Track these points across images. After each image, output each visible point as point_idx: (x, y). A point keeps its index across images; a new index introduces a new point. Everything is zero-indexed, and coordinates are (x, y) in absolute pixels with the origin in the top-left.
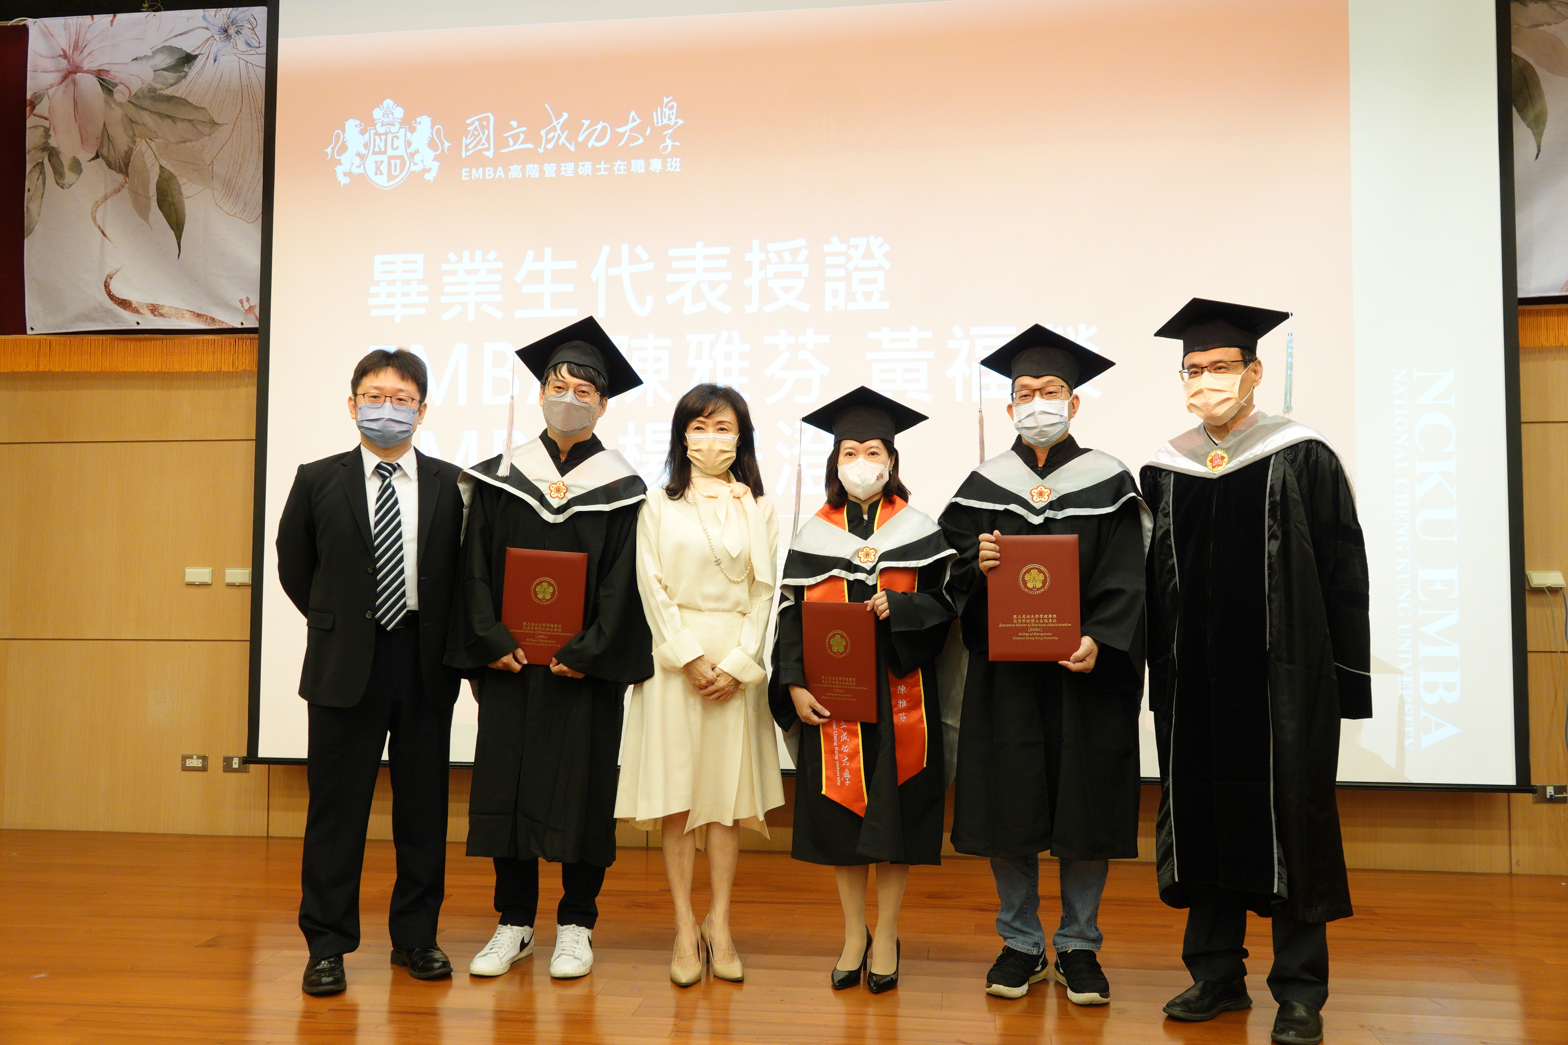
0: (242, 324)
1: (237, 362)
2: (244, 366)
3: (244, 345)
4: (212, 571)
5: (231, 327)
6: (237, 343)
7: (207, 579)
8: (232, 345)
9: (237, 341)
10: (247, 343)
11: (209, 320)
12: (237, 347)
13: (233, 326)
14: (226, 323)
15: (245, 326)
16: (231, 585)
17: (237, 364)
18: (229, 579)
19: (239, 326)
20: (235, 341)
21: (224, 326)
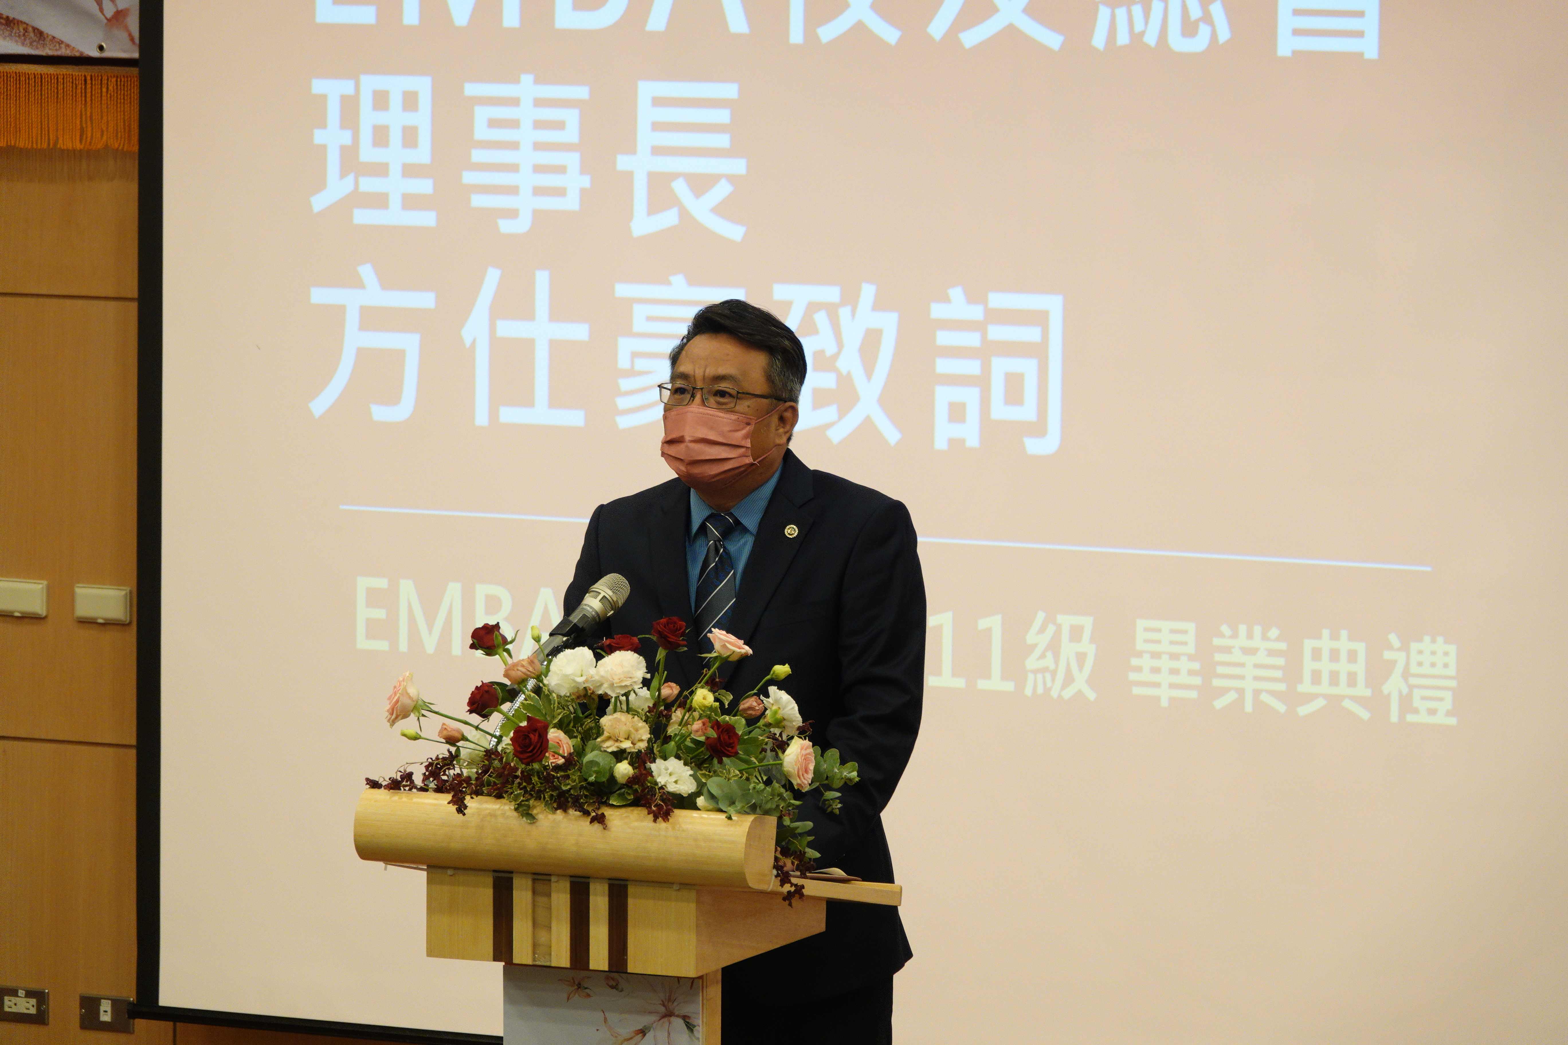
0: (101, 48)
1: (89, 129)
2: (105, 138)
3: (104, 90)
4: (48, 588)
5: (77, 54)
6: (89, 86)
7: (38, 607)
8: (79, 91)
9: (89, 82)
10: (110, 88)
11: (32, 35)
12: (89, 95)
13: (82, 53)
14: (68, 46)
15: (107, 54)
16: (87, 622)
17: (89, 135)
18: (83, 610)
19: (95, 53)
20: (85, 80)
21: (63, 52)
